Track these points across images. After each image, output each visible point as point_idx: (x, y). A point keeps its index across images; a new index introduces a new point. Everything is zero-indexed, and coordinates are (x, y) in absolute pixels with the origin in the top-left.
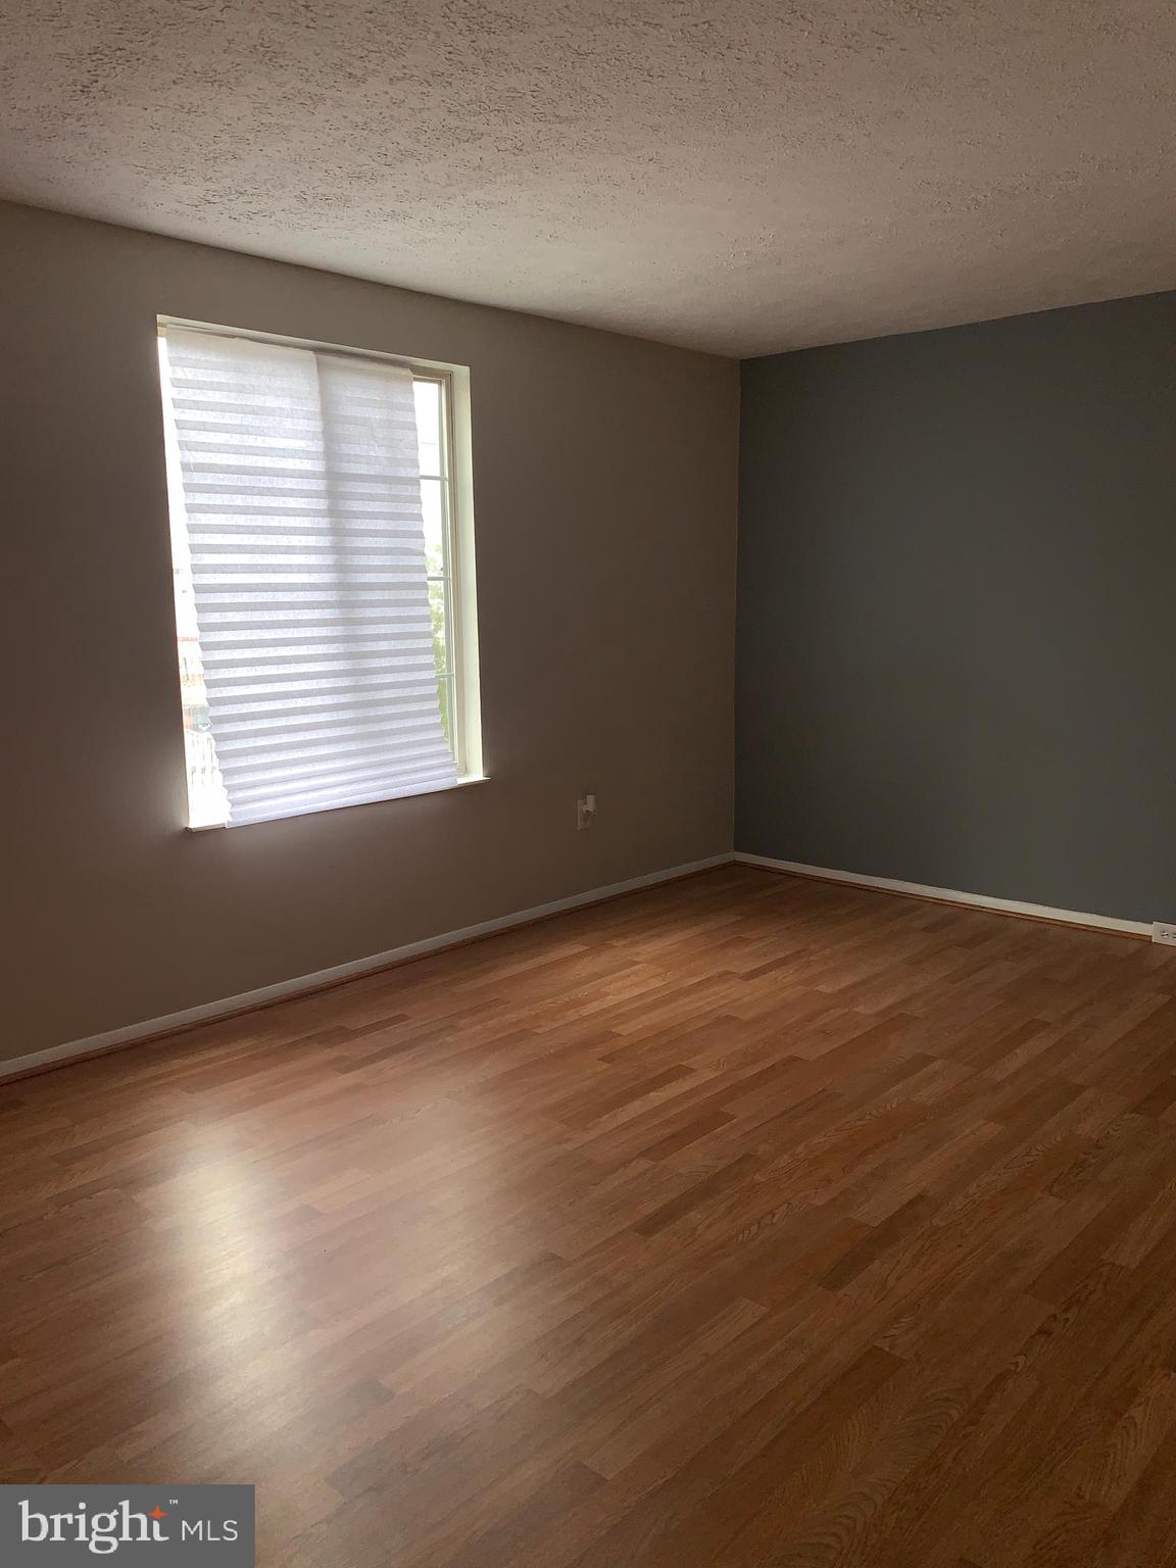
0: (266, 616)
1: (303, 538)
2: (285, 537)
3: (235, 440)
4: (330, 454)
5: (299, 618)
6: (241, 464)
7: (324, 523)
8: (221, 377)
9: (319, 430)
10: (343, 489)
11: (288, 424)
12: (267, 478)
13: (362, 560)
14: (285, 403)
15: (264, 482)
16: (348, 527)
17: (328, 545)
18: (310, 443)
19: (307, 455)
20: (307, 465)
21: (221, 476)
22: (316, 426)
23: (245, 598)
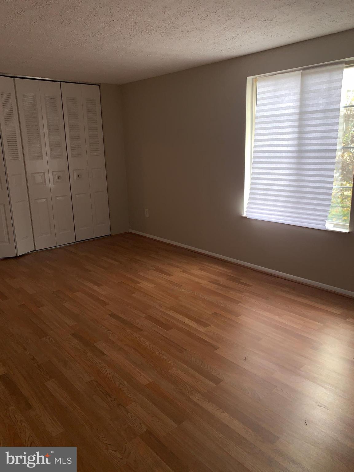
0: (272, 160)
1: (287, 135)
2: (281, 135)
3: (271, 107)
4: (302, 106)
5: (282, 161)
6: (272, 114)
7: (296, 130)
8: (270, 88)
9: (299, 98)
10: (304, 117)
11: (287, 98)
12: (279, 117)
13: (309, 142)
14: (287, 92)
15: (278, 119)
16: (305, 130)
17: (297, 137)
18: (294, 103)
19: (293, 107)
20: (292, 111)
21: (265, 118)
22: (298, 97)
23: (266, 154)
